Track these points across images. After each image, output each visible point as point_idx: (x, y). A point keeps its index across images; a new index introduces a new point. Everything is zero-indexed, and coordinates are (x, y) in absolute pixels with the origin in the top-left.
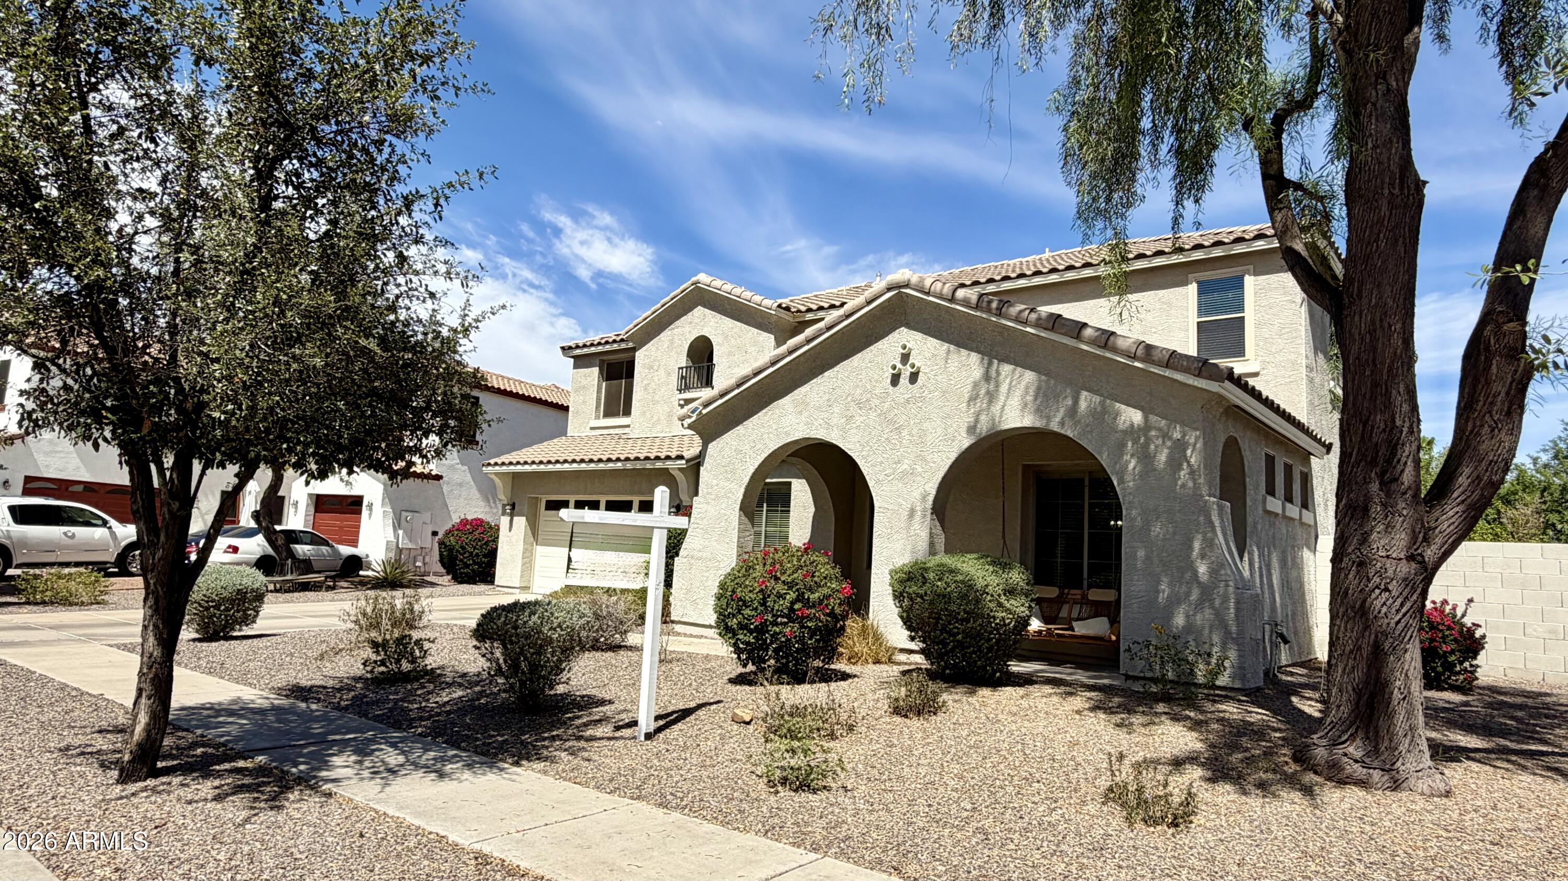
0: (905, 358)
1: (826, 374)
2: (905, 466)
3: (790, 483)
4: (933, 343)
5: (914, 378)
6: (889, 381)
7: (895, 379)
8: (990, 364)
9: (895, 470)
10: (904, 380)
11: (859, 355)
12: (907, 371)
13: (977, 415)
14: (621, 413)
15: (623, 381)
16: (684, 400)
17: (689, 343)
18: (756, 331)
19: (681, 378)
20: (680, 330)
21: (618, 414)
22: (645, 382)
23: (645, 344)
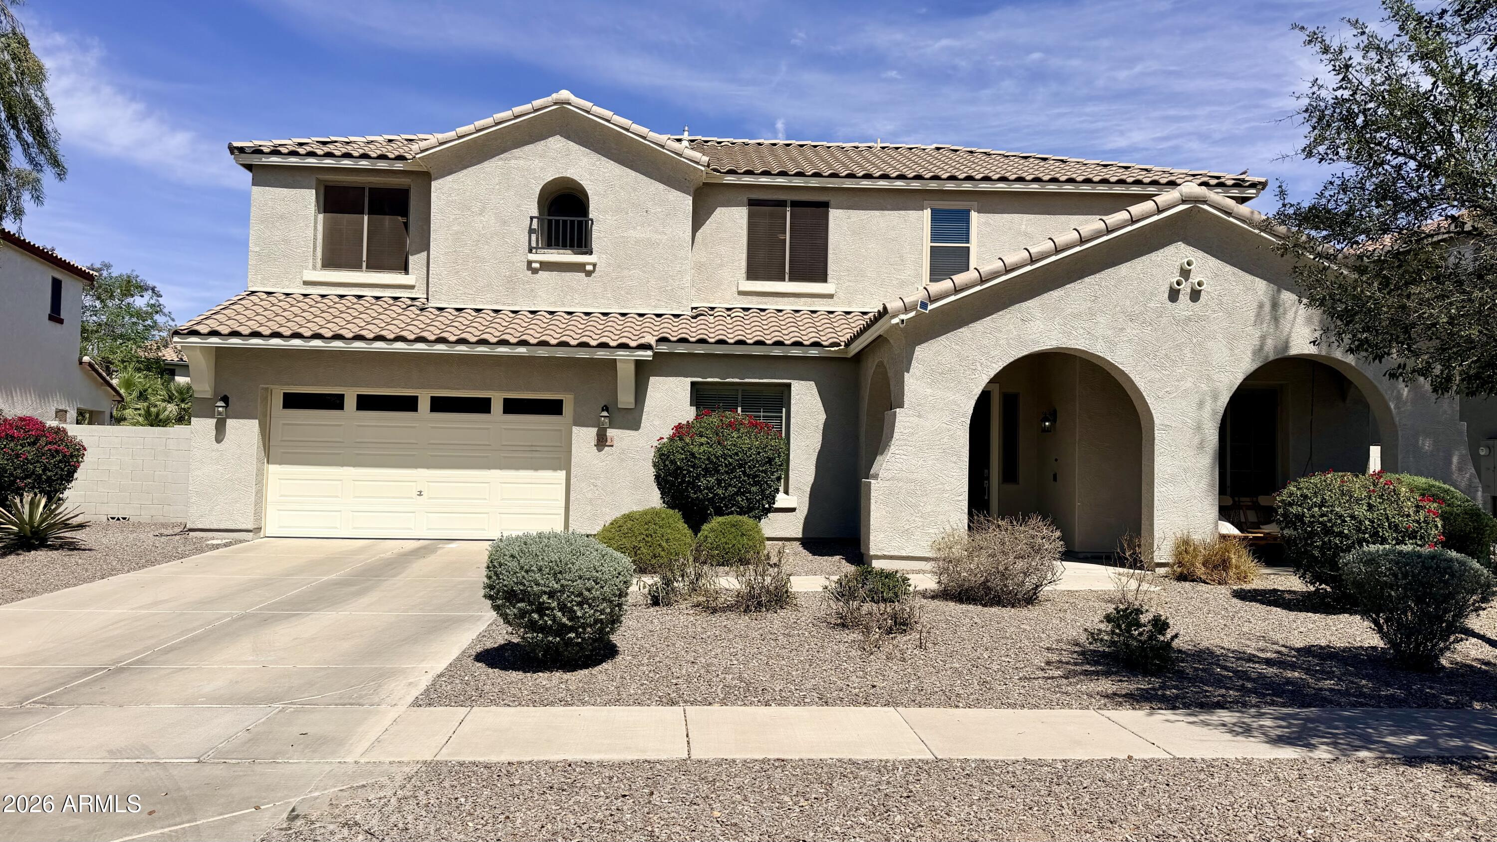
0: (1185, 273)
1: (1086, 279)
2: (1189, 385)
3: (789, 386)
4: (1213, 262)
5: (1195, 295)
6: (1166, 295)
7: (1174, 295)
8: (1279, 291)
9: (1177, 387)
10: (1184, 298)
11: (1128, 264)
12: (1185, 288)
13: (1263, 338)
14: (364, 264)
15: (366, 218)
16: (541, 263)
17: (543, 183)
18: (661, 186)
19: (531, 231)
20: (522, 162)
21: (355, 265)
22: (456, 228)
23: (451, 173)
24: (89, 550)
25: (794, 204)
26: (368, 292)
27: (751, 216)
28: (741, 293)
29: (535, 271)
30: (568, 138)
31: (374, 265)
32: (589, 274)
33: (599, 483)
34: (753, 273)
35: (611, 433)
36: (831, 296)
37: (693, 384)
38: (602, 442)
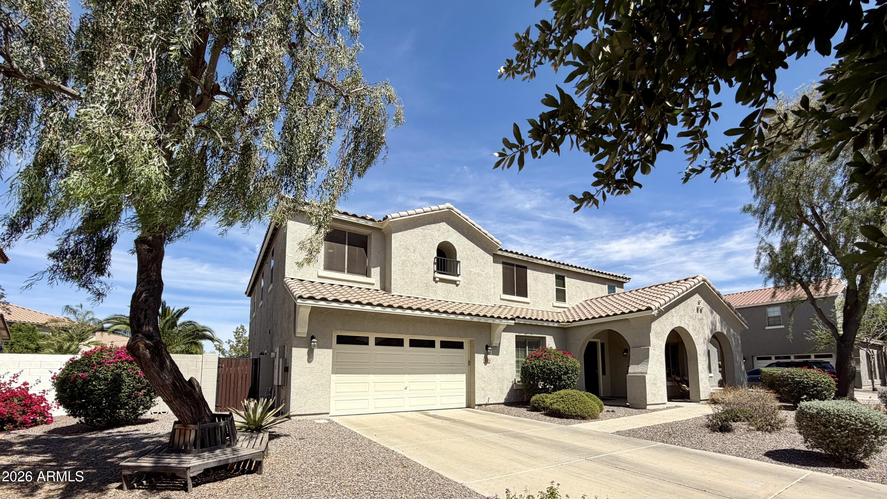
0: (699, 304)
1: (682, 304)
2: (702, 340)
3: (544, 338)
5: (701, 311)
6: (696, 311)
8: (712, 311)
9: (700, 341)
10: (699, 311)
11: (689, 300)
13: (713, 326)
14: (346, 271)
15: (347, 247)
16: (440, 279)
17: (439, 243)
18: (482, 251)
19: (434, 263)
20: (430, 231)
21: (342, 271)
22: (403, 258)
23: (401, 231)
24: (286, 435)
25: (517, 266)
26: (356, 285)
27: (504, 268)
28: (501, 299)
29: (436, 282)
30: (448, 224)
31: (351, 271)
32: (457, 285)
33: (485, 380)
34: (505, 292)
35: (489, 357)
36: (528, 303)
37: (516, 336)
38: (486, 361)
